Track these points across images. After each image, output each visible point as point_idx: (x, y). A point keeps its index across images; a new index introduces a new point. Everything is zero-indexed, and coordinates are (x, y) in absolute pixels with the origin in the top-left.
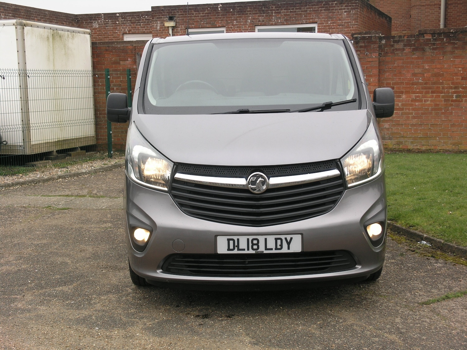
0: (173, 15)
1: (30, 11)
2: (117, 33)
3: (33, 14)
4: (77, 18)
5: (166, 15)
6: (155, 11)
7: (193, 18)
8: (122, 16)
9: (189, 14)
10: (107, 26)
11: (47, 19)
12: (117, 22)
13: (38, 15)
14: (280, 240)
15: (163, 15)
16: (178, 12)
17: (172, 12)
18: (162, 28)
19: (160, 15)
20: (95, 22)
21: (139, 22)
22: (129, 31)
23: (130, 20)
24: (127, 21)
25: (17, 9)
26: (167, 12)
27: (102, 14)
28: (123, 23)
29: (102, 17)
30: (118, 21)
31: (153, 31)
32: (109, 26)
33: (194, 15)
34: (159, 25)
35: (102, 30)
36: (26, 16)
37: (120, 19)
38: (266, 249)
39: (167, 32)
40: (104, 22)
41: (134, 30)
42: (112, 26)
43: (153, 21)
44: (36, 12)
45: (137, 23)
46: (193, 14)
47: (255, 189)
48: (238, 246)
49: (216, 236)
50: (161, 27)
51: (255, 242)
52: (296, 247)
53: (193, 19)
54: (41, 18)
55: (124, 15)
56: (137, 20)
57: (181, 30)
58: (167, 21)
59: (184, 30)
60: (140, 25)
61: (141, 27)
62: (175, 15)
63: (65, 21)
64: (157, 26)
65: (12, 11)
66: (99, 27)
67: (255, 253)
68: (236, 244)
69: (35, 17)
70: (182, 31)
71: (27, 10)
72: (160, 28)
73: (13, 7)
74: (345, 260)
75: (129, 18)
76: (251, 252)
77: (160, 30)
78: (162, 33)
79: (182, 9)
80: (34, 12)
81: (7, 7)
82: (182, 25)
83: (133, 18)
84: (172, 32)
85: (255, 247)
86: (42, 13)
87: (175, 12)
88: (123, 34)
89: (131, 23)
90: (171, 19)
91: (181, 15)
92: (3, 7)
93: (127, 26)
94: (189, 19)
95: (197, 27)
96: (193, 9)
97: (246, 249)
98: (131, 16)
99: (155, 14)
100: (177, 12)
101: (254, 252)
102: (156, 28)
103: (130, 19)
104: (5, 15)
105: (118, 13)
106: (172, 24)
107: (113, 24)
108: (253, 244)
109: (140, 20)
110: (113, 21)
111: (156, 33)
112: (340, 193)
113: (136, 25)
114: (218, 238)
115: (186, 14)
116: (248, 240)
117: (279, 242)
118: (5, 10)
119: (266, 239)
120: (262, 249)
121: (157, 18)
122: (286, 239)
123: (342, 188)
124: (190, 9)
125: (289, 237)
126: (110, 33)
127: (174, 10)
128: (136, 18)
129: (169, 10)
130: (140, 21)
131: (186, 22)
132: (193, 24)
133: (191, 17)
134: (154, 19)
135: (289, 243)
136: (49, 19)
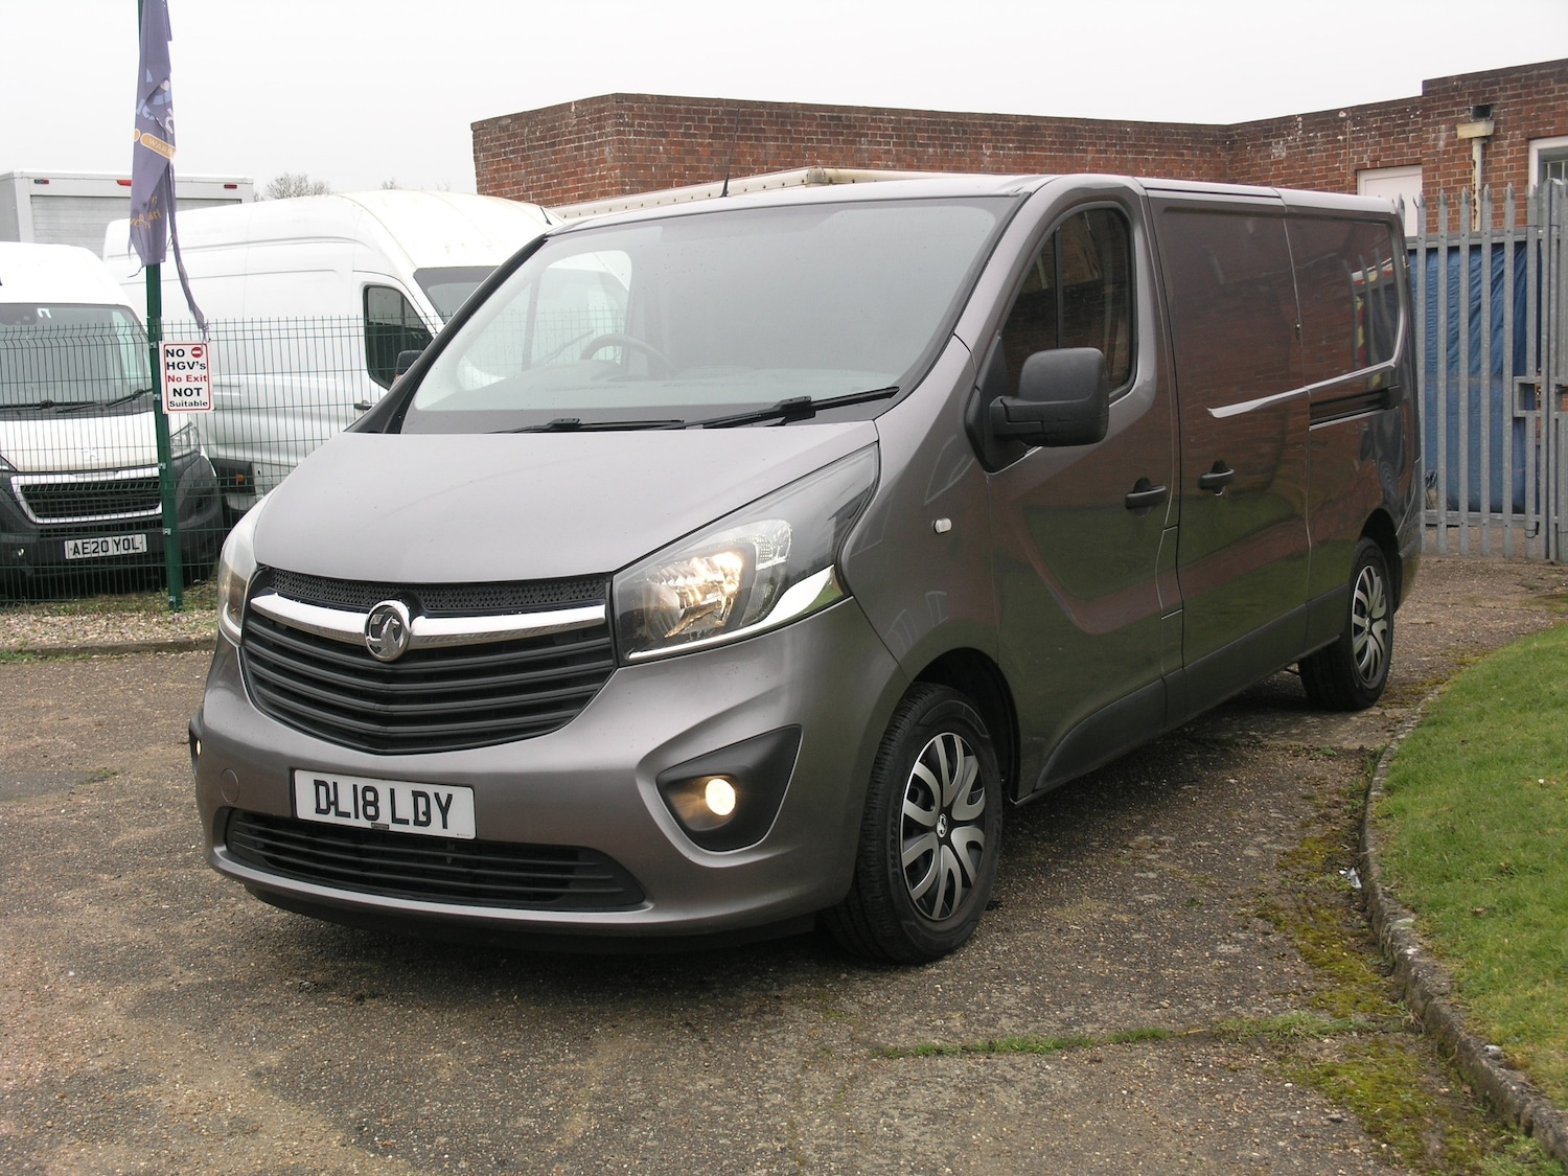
0: (1487, 99)
1: (1074, 129)
2: (1339, 169)
3: (1084, 137)
4: (1230, 136)
5: (1467, 103)
6: (1434, 92)
7: (1552, 104)
8: (1353, 118)
9: (1537, 93)
10: (1310, 152)
11: (1129, 146)
12: (1340, 138)
13: (1098, 138)
14: (424, 799)
15: (1457, 104)
16: (1505, 90)
17: (1484, 93)
18: (1453, 144)
19: (1446, 106)
20: (1278, 143)
21: (1404, 132)
22: (1374, 161)
23: (1378, 128)
24: (1370, 129)
25: (1032, 127)
26: (1470, 94)
27: (1299, 116)
28: (1358, 139)
29: (1297, 126)
30: (1344, 133)
31: (1426, 155)
32: (1317, 151)
33: (1556, 94)
34: (1443, 135)
35: (1296, 165)
36: (1061, 143)
37: (1350, 127)
38: (395, 820)
39: (1466, 154)
40: (1302, 139)
41: (1387, 156)
42: (1324, 151)
43: (1424, 125)
44: (1092, 131)
45: (1398, 133)
46: (1552, 91)
47: (377, 650)
48: (336, 803)
49: (292, 770)
50: (1450, 141)
51: (370, 796)
52: (462, 823)
53: (1553, 108)
54: (1108, 145)
55: (1360, 113)
56: (1399, 125)
57: (1511, 145)
58: (1470, 122)
59: (1522, 143)
60: (1407, 139)
61: (1410, 146)
62: (1495, 99)
63: (1188, 148)
64: (1437, 139)
65: (1016, 134)
66: (1289, 156)
67: (370, 827)
68: (332, 798)
69: (1088, 144)
70: (1515, 148)
71: (1065, 128)
72: (1447, 145)
73: (1021, 123)
74: (605, 880)
75: (1374, 122)
76: (363, 823)
77: (1445, 152)
78: (1452, 159)
79: (1519, 79)
80: (1085, 131)
81: (1002, 125)
82: (1515, 129)
83: (1386, 120)
84: (1484, 155)
85: (371, 811)
86: (1112, 131)
87: (1494, 91)
88: (1356, 171)
89: (1381, 136)
90: (1482, 113)
91: (1515, 96)
92: (989, 126)
93: (1368, 145)
94: (1538, 109)
95: (1563, 133)
96: (1552, 75)
97: (353, 815)
98: (1379, 114)
99: (1434, 101)
100: (1501, 89)
101: (367, 824)
102: (1435, 146)
103: (1379, 124)
104: (995, 148)
105: (1344, 110)
106: (1481, 128)
107: (1329, 142)
108: (367, 803)
109: (1407, 124)
110: (1328, 136)
111: (1435, 163)
112: (602, 676)
113: (1395, 141)
114: (298, 774)
115: (1528, 95)
116: (355, 787)
117: (422, 801)
118: (993, 133)
119: (392, 792)
120: (385, 818)
121: (1439, 115)
122: (437, 795)
123: (609, 662)
124: (1542, 76)
125: (444, 791)
126: (1320, 171)
127: (1491, 84)
128: (1394, 119)
129: (1475, 86)
130: (1407, 128)
131: (1527, 118)
132: (1552, 123)
133: (1543, 100)
134: (1429, 118)
135: (444, 810)
136: (1134, 145)
